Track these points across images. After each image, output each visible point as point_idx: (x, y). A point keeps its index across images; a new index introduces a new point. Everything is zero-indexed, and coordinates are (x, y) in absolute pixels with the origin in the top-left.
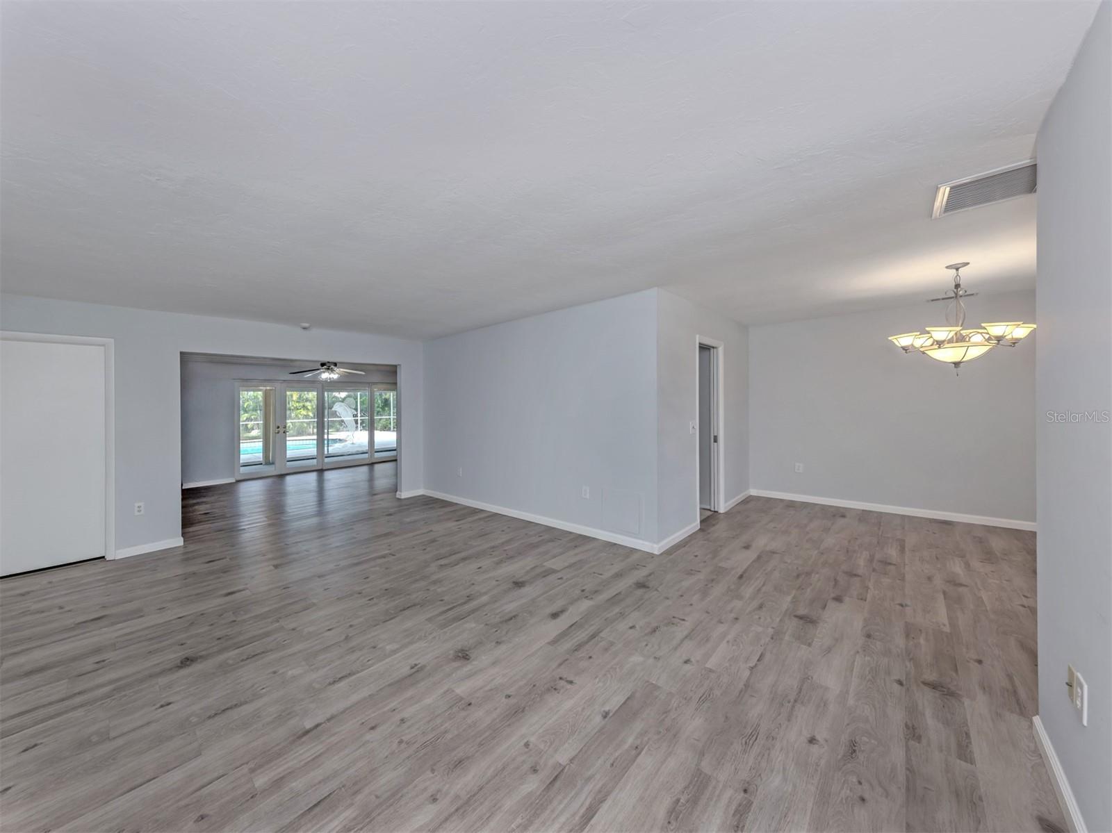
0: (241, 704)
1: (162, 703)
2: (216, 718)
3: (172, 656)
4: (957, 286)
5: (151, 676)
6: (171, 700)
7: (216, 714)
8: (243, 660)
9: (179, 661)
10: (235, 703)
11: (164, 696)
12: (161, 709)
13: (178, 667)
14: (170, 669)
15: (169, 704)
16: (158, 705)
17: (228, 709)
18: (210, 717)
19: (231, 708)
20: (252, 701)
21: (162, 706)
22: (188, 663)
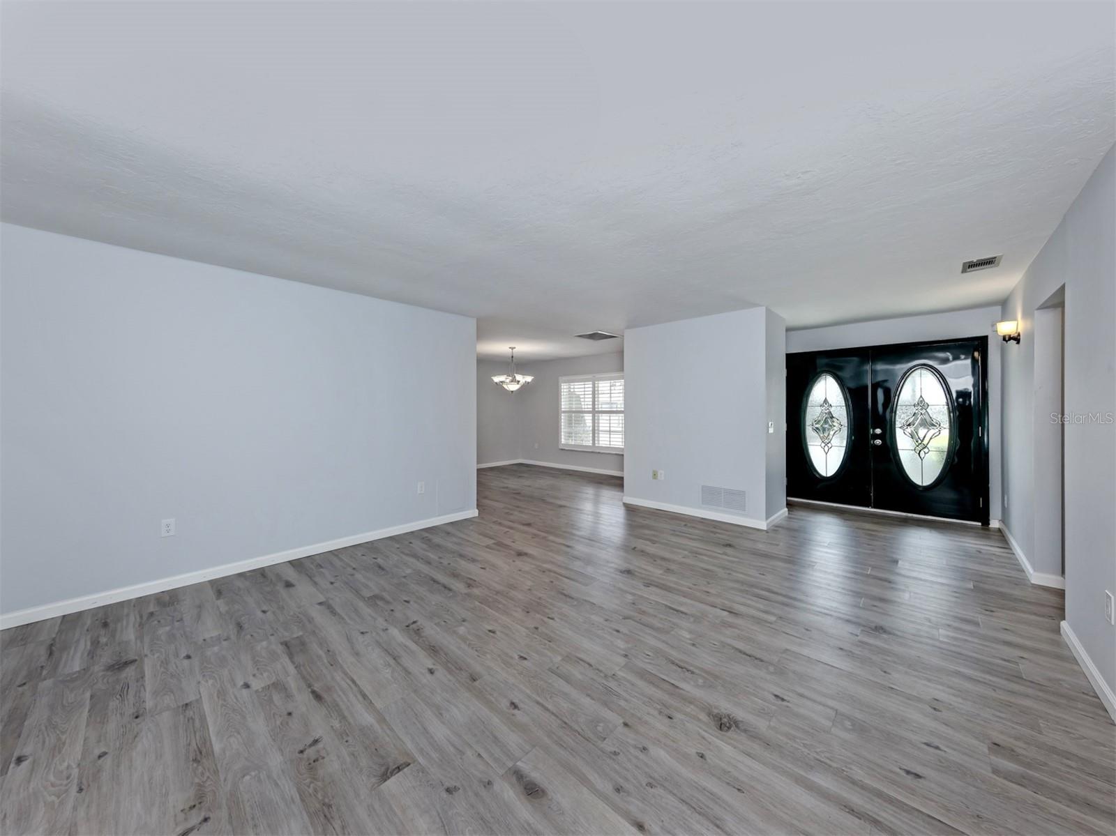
0: (737, 649)
1: (780, 702)
2: (758, 656)
3: (727, 749)
4: (512, 357)
5: (767, 744)
6: (772, 698)
7: (756, 659)
8: (693, 673)
9: (730, 734)
10: (739, 654)
11: (774, 707)
12: (785, 698)
13: (737, 726)
14: (745, 731)
15: (776, 696)
16: (785, 703)
17: (747, 655)
18: (762, 661)
19: (745, 654)
20: (729, 645)
21: (783, 700)
22: (725, 720)
